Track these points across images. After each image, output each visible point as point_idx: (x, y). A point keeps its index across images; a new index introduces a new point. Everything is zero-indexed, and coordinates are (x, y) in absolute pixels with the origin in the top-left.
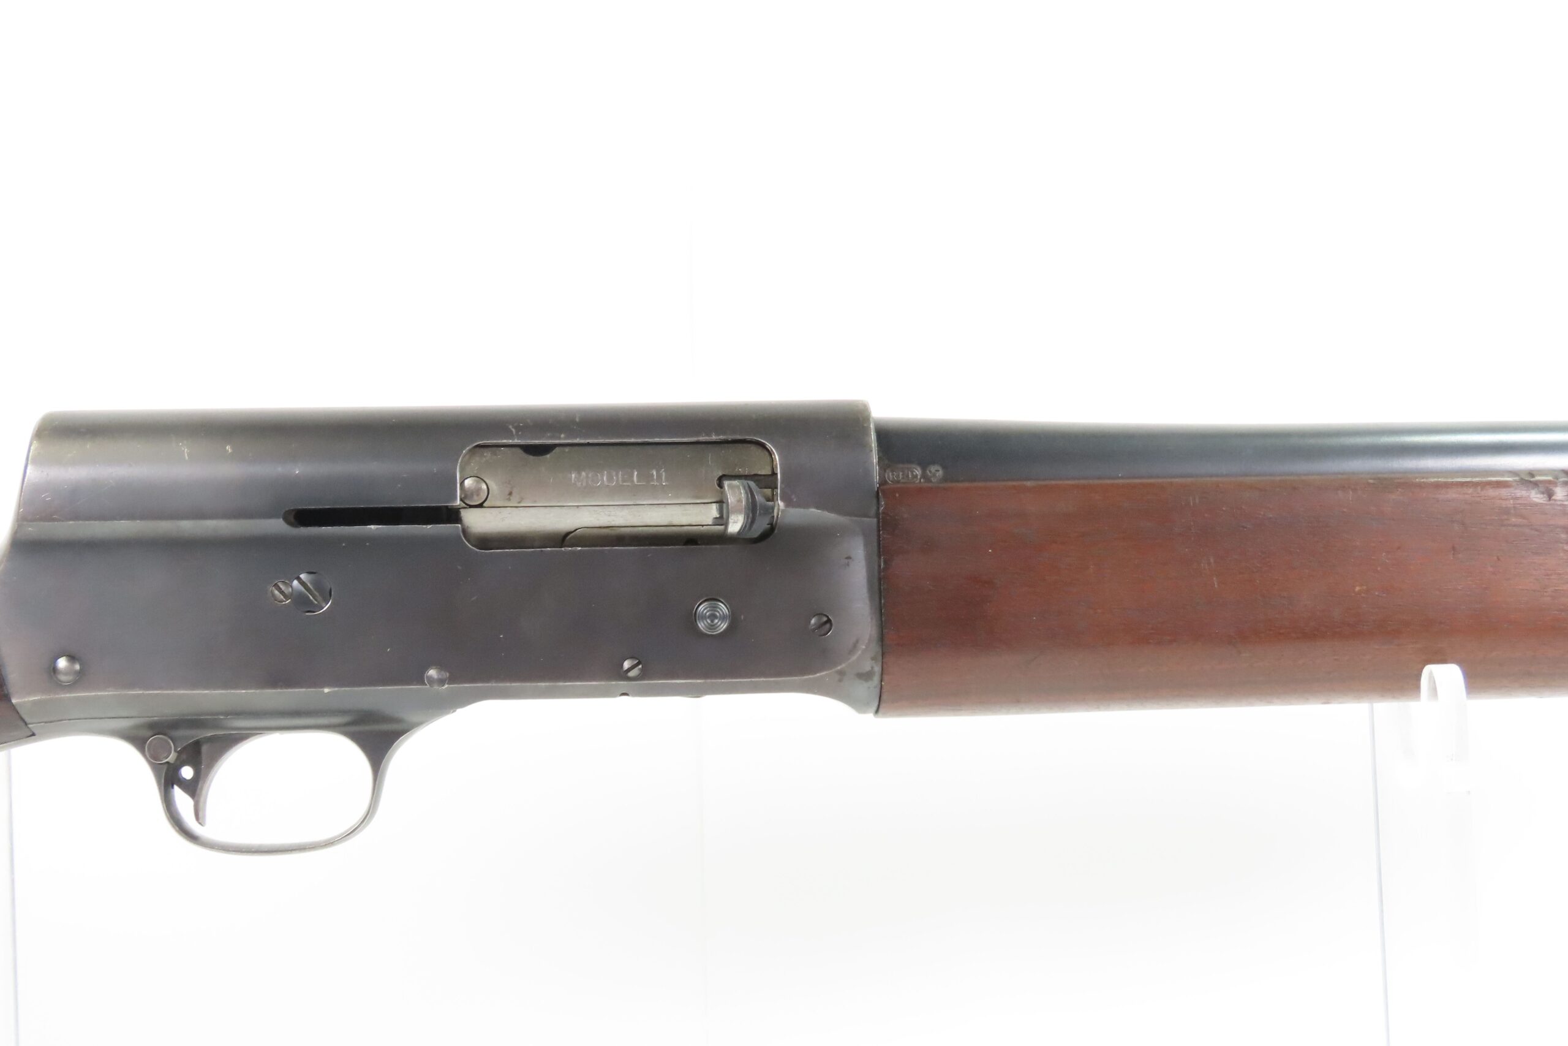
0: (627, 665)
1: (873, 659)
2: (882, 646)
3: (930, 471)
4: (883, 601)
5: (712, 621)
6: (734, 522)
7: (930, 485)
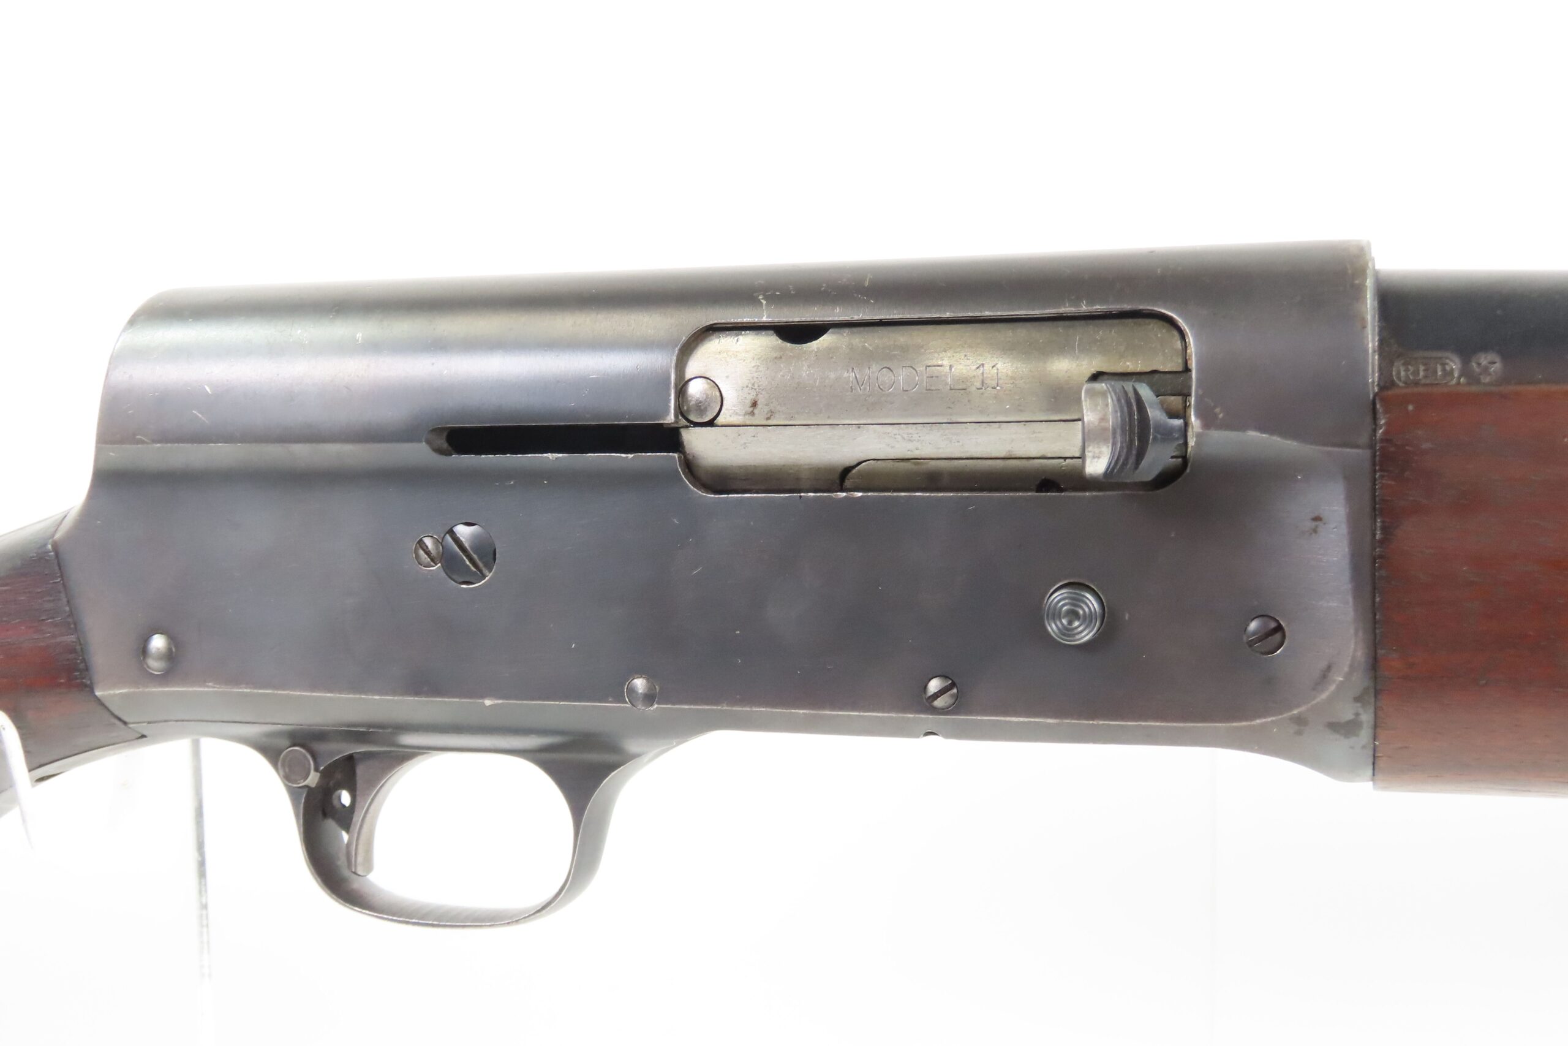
0: (934, 685)
1: (1357, 699)
2: (1375, 678)
3: (1479, 364)
4: (1378, 599)
5: (1070, 623)
6: (1094, 457)
7: (1474, 389)
